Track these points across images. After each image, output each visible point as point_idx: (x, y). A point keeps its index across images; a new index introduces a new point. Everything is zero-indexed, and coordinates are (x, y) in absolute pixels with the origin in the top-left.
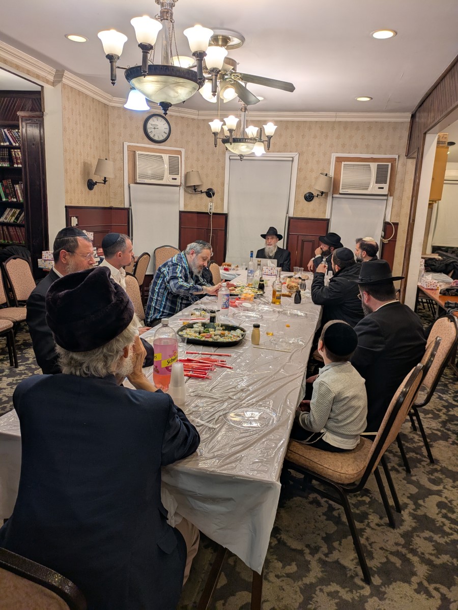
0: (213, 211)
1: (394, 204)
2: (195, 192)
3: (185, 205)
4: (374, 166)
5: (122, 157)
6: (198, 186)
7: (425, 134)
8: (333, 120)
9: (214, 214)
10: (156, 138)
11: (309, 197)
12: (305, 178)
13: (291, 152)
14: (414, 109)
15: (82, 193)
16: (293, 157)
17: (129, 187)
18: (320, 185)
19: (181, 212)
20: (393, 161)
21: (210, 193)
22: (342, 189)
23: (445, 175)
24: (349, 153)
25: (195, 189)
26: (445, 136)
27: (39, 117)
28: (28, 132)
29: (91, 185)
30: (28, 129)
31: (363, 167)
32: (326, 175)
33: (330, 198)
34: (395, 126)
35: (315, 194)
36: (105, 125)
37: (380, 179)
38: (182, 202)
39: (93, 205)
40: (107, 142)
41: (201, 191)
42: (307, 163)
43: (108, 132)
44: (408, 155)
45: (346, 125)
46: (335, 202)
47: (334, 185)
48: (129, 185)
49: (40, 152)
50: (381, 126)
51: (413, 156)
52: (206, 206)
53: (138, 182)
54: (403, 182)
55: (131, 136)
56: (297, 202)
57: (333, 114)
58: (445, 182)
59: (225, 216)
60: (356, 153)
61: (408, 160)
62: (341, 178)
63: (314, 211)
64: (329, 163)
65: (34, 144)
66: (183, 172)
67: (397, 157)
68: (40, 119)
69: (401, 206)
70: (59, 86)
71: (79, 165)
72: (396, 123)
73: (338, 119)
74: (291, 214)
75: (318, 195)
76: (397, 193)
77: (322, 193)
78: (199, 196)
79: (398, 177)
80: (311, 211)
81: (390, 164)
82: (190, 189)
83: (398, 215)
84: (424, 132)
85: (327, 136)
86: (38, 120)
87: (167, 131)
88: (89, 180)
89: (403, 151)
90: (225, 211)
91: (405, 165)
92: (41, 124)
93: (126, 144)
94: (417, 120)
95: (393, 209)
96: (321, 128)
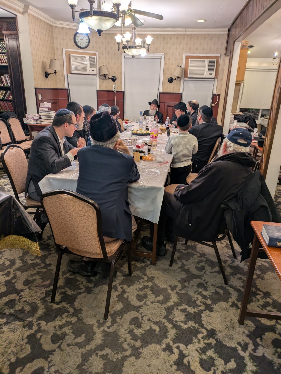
0: (116, 90)
1: (218, 84)
2: (105, 78)
3: (100, 87)
4: (207, 61)
5: (62, 58)
6: (107, 74)
7: (234, 42)
8: (184, 33)
9: (117, 91)
10: (81, 46)
11: (171, 80)
12: (168, 69)
13: (160, 53)
14: (229, 26)
15: (42, 80)
16: (161, 56)
17: (67, 76)
18: (177, 73)
19: (97, 91)
20: (217, 58)
21: (114, 79)
22: (189, 75)
23: (246, 66)
24: (193, 53)
25: (105, 76)
26: (247, 42)
27: (16, 34)
28: (10, 44)
29: (47, 75)
30: (10, 42)
31: (201, 61)
32: (180, 67)
33: (182, 81)
34: (219, 36)
35: (174, 78)
36: (52, 38)
37: (211, 69)
38: (98, 84)
39: (49, 87)
40: (53, 48)
41: (109, 78)
42: (169, 59)
43: (54, 43)
44: (226, 55)
45: (191, 36)
46: (185, 82)
47: (185, 73)
48: (67, 75)
49: (18, 56)
50: (211, 37)
51: (228, 55)
52: (112, 87)
53: (72, 73)
54: (223, 70)
55: (67, 45)
56: (164, 83)
57: (184, 29)
58: (246, 70)
59: (123, 93)
60: (197, 53)
61: (226, 57)
62: (189, 68)
63: (173, 88)
64: (182, 59)
65: (14, 51)
66: (97, 66)
67: (220, 56)
68: (16, 36)
69: (222, 85)
70: (26, 15)
71: (40, 63)
72: (219, 35)
73: (187, 33)
74: (161, 91)
75: (176, 79)
76: (220, 77)
77: (178, 77)
78: (108, 81)
79: (221, 67)
80: (172, 88)
81: (216, 60)
82: (102, 77)
83: (220, 90)
84: (234, 41)
85: (180, 43)
86: (15, 36)
87: (88, 41)
88: (45, 73)
89: (223, 52)
90: (123, 90)
91: (224, 60)
92: (17, 39)
93: (64, 50)
94: (231, 33)
95: (218, 87)
96: (177, 38)
